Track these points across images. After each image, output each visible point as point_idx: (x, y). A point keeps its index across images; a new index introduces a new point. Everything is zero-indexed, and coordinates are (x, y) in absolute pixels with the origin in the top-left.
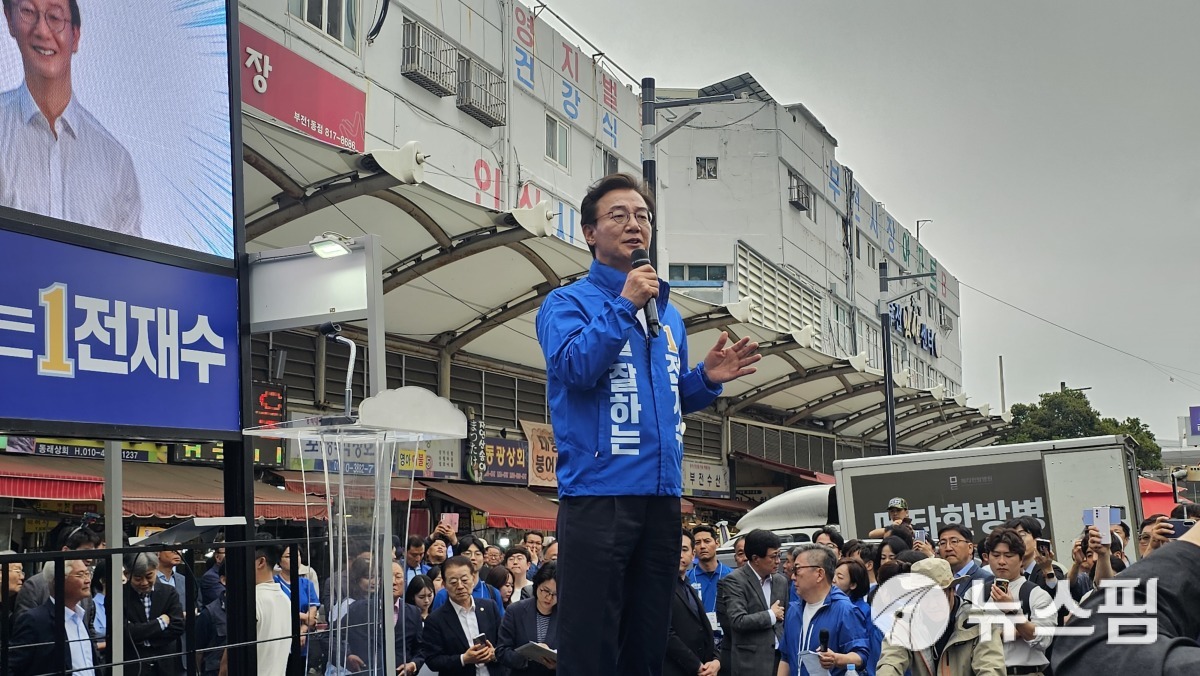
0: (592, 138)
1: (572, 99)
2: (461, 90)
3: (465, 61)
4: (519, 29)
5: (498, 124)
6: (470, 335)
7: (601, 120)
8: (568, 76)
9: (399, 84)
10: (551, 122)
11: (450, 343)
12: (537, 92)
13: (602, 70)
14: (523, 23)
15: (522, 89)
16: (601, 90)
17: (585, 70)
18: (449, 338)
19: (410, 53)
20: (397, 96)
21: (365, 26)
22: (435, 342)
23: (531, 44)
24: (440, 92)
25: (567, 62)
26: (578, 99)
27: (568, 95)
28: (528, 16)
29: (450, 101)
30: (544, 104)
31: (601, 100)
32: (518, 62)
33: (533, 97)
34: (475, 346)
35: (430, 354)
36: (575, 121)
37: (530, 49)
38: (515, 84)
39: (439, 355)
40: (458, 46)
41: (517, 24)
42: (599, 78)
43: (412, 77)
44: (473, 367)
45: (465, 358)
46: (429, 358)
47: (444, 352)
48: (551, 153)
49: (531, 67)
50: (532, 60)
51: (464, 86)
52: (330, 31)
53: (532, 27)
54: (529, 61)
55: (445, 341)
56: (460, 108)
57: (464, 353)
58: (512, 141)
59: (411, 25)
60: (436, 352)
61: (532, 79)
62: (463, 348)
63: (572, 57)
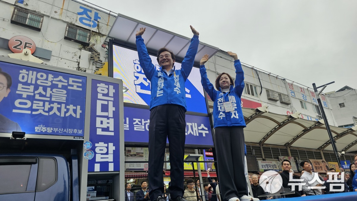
0: (311, 103)
1: (305, 97)
2: (280, 100)
3: (280, 95)
4: (290, 87)
5: (289, 104)
6: (292, 143)
7: (312, 100)
8: (303, 93)
9: (267, 101)
10: (301, 102)
11: (288, 145)
12: (297, 97)
13: (310, 91)
14: (290, 86)
15: (293, 97)
16: (311, 94)
17: (306, 91)
18: (288, 144)
19: (268, 95)
20: (268, 103)
21: (259, 92)
22: (285, 145)
23: (293, 89)
24: (276, 101)
25: (302, 91)
26: (306, 97)
27: (304, 96)
28: (291, 84)
29: (278, 102)
30: (299, 99)
31: (311, 96)
32: (291, 93)
33: (296, 98)
34: (294, 145)
35: (285, 148)
36: (306, 101)
37: (293, 90)
38: (291, 97)
39: (287, 148)
40: (277, 92)
41: (289, 86)
42: (310, 92)
43: (270, 99)
44: (295, 149)
45: (293, 148)
46: (284, 148)
47: (288, 147)
48: (303, 107)
49: (294, 93)
50: (294, 92)
51: (281, 99)
52: (252, 95)
53: (292, 86)
54: (293, 92)
55: (287, 145)
56: (281, 103)
57: (292, 147)
58: (294, 107)
59: (267, 91)
60: (286, 147)
61: (295, 95)
62: (291, 146)
63: (302, 90)
